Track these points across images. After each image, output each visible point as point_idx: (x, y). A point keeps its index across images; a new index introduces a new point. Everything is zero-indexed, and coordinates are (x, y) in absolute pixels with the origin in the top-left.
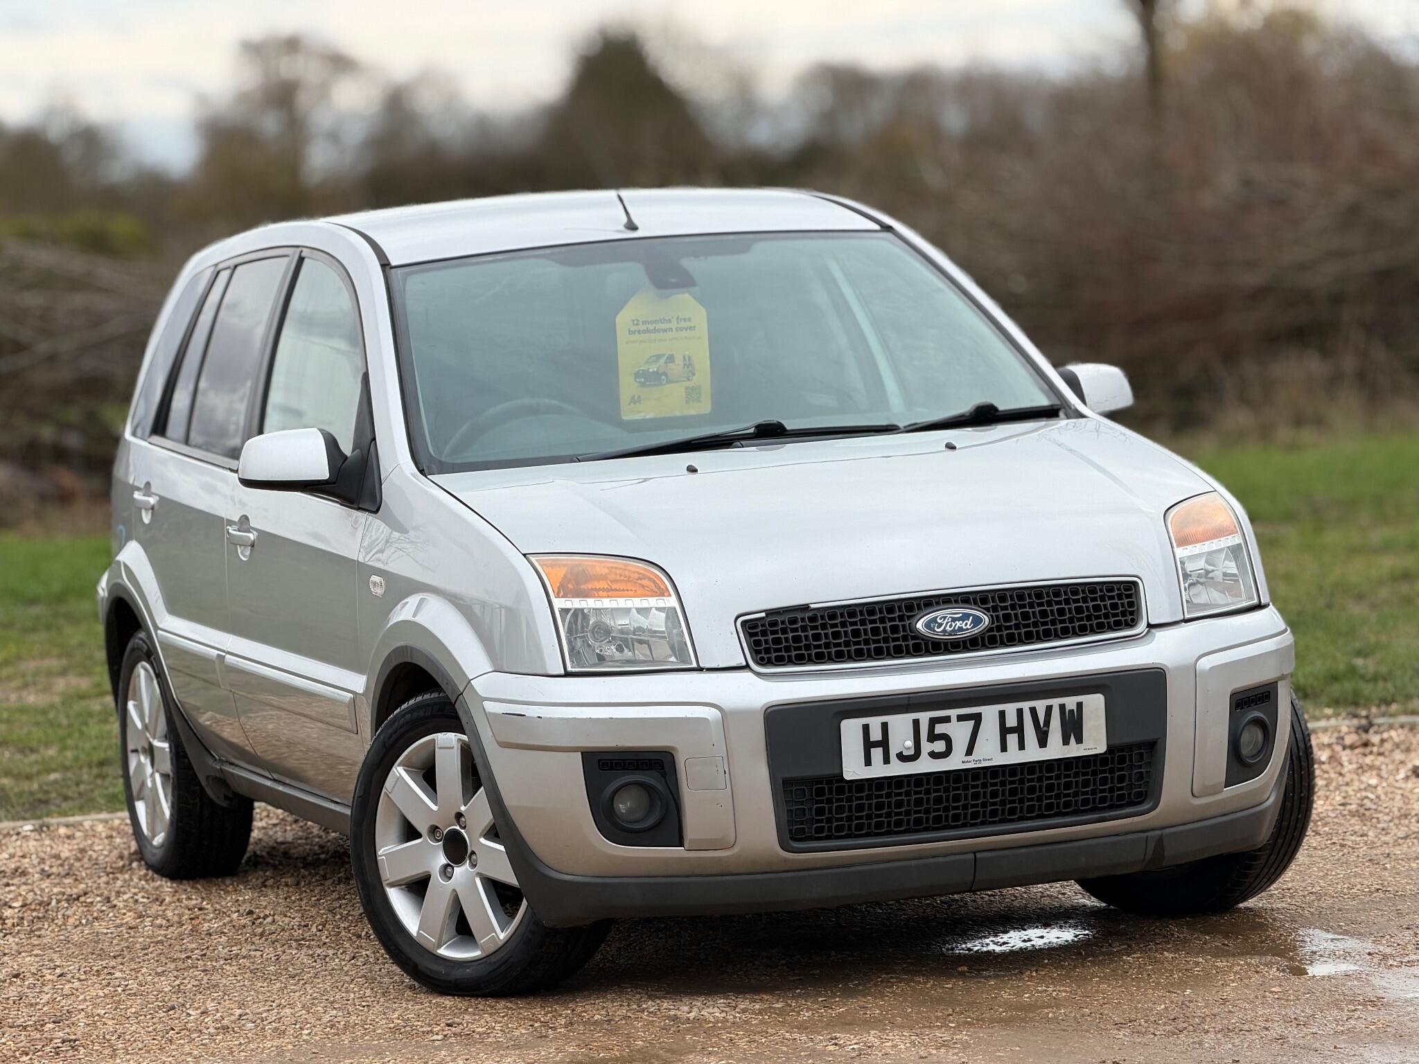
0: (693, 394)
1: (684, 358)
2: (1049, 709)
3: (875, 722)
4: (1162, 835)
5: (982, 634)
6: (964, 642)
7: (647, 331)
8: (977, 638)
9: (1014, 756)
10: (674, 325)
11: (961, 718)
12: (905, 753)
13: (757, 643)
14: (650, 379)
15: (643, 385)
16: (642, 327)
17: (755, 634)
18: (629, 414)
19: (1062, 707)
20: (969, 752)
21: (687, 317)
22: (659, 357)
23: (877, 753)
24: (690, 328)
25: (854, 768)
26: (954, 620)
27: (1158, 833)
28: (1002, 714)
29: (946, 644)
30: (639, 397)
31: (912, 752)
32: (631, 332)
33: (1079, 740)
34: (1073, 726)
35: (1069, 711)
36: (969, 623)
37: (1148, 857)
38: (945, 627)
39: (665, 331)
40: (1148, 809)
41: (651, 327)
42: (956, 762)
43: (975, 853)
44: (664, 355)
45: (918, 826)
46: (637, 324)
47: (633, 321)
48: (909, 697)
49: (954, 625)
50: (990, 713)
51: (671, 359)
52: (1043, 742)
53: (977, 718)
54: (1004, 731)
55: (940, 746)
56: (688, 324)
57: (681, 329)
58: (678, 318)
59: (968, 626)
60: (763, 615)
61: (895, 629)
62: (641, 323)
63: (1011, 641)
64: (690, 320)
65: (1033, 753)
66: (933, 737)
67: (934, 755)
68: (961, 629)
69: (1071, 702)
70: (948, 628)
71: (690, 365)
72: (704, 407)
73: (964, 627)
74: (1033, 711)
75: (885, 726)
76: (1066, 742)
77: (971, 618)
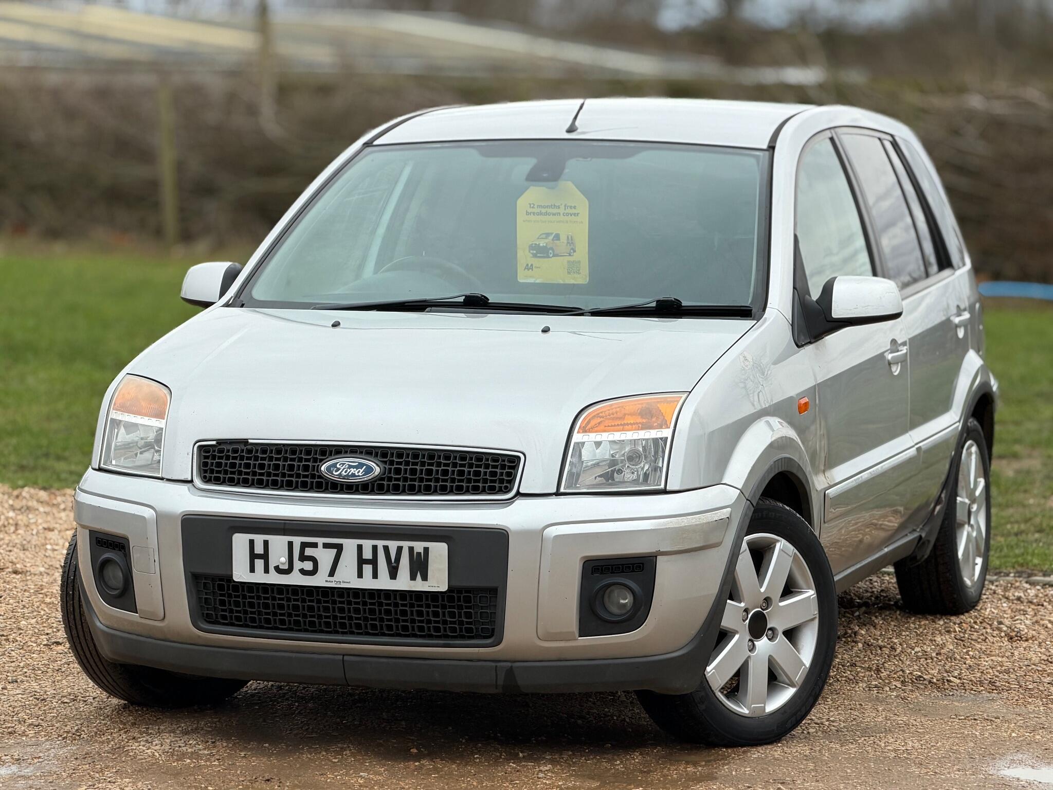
0: (573, 267)
1: (568, 238)
2: (400, 549)
3: (259, 539)
4: (512, 666)
5: (373, 481)
6: (357, 486)
7: (540, 214)
8: (367, 484)
9: (367, 583)
10: (562, 211)
11: (326, 546)
12: (281, 567)
13: (205, 464)
14: (540, 252)
15: (535, 256)
16: (536, 210)
17: (206, 457)
18: (523, 277)
19: (411, 549)
20: (332, 574)
21: (573, 205)
22: (548, 235)
23: (259, 563)
24: (575, 214)
25: (241, 573)
26: (350, 467)
27: (509, 664)
28: (360, 548)
29: (342, 485)
30: (532, 265)
31: (286, 567)
32: (528, 213)
33: (425, 578)
34: (420, 566)
35: (417, 553)
36: (361, 471)
37: (501, 682)
38: (342, 472)
39: (554, 214)
40: (490, 643)
41: (544, 211)
42: (320, 580)
43: (344, 655)
44: (552, 234)
45: (296, 627)
46: (533, 207)
47: (530, 204)
48: (285, 523)
49: (349, 471)
50: (350, 545)
51: (557, 237)
52: (393, 574)
53: (339, 548)
54: (361, 562)
55: (308, 566)
56: (573, 211)
57: (567, 214)
58: (565, 206)
59: (360, 474)
60: (214, 443)
61: (306, 468)
62: (536, 206)
63: (396, 490)
64: (575, 207)
65: (384, 582)
66: (303, 558)
67: (303, 572)
68: (353, 475)
69: (419, 546)
70: (343, 472)
71: (572, 243)
72: (582, 278)
73: (357, 474)
74: (386, 549)
75: (266, 543)
76: (413, 577)
77: (365, 467)
